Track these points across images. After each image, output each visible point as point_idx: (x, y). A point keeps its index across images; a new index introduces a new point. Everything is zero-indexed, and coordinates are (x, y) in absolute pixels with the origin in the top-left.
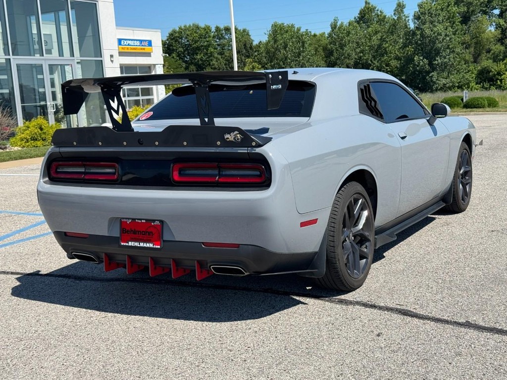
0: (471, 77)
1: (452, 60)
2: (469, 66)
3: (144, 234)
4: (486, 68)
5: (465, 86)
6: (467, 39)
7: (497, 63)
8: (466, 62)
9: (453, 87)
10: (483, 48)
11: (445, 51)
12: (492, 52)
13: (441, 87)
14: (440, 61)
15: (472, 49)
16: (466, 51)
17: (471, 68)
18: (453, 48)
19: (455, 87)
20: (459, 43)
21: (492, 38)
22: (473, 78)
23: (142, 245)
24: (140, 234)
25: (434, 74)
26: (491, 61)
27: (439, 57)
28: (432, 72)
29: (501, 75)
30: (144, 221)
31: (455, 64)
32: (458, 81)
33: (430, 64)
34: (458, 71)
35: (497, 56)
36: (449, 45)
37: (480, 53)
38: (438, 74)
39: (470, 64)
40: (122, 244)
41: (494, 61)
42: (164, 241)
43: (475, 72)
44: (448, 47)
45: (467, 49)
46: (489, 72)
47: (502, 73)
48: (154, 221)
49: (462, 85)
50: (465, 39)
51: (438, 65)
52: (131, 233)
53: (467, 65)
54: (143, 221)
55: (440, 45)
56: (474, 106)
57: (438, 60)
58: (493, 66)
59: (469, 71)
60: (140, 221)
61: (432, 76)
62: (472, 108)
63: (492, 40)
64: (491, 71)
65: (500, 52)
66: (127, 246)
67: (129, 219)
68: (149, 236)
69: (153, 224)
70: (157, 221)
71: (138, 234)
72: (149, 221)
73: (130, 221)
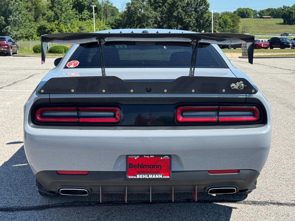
0: (34, 31)
1: (20, 18)
2: (32, 24)
3: (152, 168)
4: (43, 26)
5: (30, 37)
6: (29, 5)
7: (50, 23)
8: (30, 21)
9: (22, 37)
10: (40, 12)
11: (15, 12)
12: (46, 15)
13: (14, 37)
14: (12, 19)
15: (33, 13)
16: (29, 13)
17: (33, 25)
18: (20, 10)
19: (23, 37)
20: (24, 7)
21: (46, 6)
22: (35, 32)
23: (151, 176)
24: (148, 168)
25: (9, 27)
26: (46, 21)
27: (11, 15)
28: (7, 26)
29: (53, 31)
30: (153, 156)
31: (22, 21)
32: (25, 33)
33: (6, 20)
34: (25, 26)
35: (50, 18)
36: (17, 8)
37: (38, 16)
38: (11, 27)
39: (33, 23)
40: (130, 177)
41: (48, 22)
42: (173, 172)
43: (36, 28)
44: (17, 9)
45: (30, 12)
46: (45, 28)
47: (54, 30)
48: (163, 156)
49: (28, 36)
50: (28, 5)
51: (11, 21)
52: (138, 168)
53: (31, 23)
54: (151, 156)
55: (12, 8)
56: (56, 52)
57: (11, 18)
58: (47, 25)
59: (32, 27)
60: (148, 157)
61: (7, 29)
62: (54, 53)
63: (46, 7)
64: (46, 28)
65: (51, 16)
66: (136, 178)
67: (136, 155)
68: (157, 169)
69: (162, 158)
70: (166, 155)
71: (146, 168)
72: (157, 156)
73: (138, 157)
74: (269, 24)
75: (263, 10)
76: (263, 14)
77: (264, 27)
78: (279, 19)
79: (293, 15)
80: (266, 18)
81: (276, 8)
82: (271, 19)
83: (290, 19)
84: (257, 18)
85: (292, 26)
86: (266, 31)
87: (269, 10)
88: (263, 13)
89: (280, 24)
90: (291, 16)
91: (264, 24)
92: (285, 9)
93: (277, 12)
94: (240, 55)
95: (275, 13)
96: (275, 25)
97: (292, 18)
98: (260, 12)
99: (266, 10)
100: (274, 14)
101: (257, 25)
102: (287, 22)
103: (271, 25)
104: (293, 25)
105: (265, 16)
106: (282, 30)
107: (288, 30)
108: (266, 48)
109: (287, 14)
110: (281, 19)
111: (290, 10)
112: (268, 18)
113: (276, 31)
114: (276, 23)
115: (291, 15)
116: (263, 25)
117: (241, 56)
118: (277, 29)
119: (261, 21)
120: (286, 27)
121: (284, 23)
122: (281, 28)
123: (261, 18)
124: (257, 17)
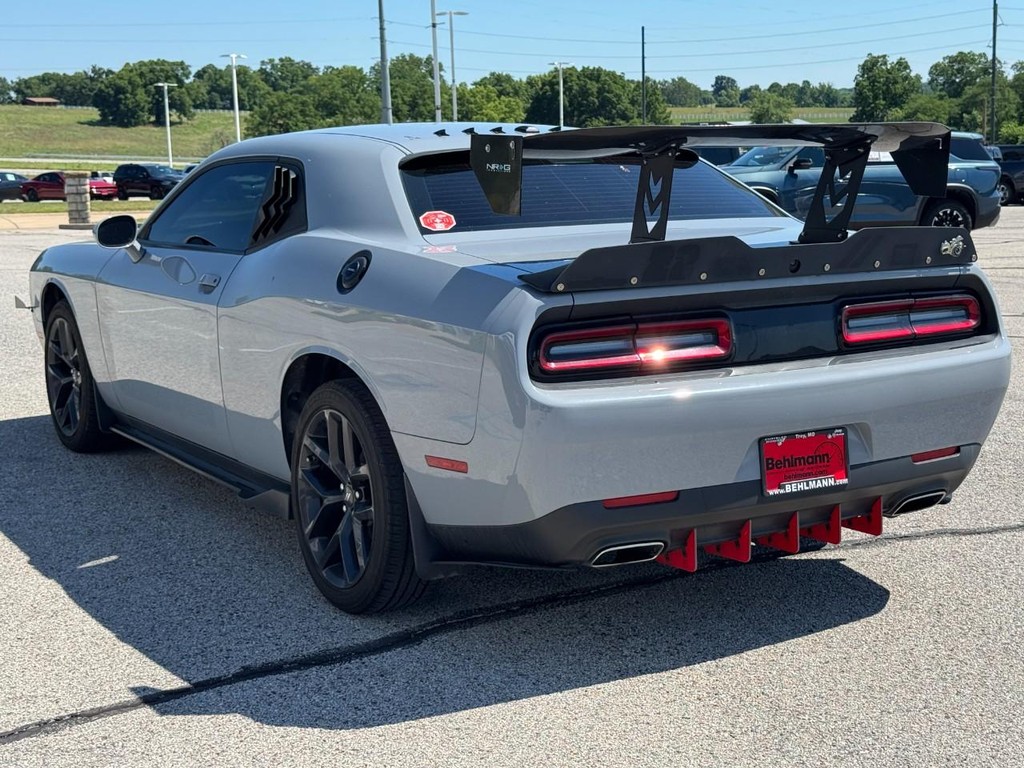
3: (812, 463)
23: (812, 484)
24: (805, 464)
30: (813, 434)
40: (771, 493)
42: (853, 467)
48: (832, 430)
52: (785, 466)
54: (809, 435)
60: (804, 436)
66: (784, 494)
67: (780, 436)
68: (822, 464)
69: (830, 437)
70: (838, 428)
71: (800, 464)
72: (822, 433)
73: (784, 439)
74: (56, 123)
75: (26, 78)
76: (29, 91)
77: (42, 133)
78: (85, 108)
79: (128, 95)
80: (41, 104)
81: (71, 73)
82: (59, 107)
83: (118, 108)
84: (9, 103)
85: (128, 130)
86: (50, 147)
87: (49, 79)
88: (28, 87)
89: (91, 123)
90: (121, 99)
91: (39, 125)
92: (100, 76)
93: (74, 86)
94: (65, 219)
95: (68, 88)
96: (75, 129)
97: (126, 105)
98: (17, 83)
99: (38, 78)
100: (66, 91)
101: (18, 126)
102: (111, 118)
103: (62, 125)
104: (133, 129)
105: (37, 96)
106: (98, 142)
107: (119, 143)
108: (109, 197)
109: (108, 93)
110: (90, 108)
111: (118, 81)
112: (48, 104)
113: (81, 145)
114: (77, 120)
115: (122, 96)
116: (38, 127)
117: (66, 222)
118: (86, 139)
119: (27, 112)
120: (111, 135)
121: (103, 122)
122: (95, 137)
123: (25, 102)
124: (12, 102)
